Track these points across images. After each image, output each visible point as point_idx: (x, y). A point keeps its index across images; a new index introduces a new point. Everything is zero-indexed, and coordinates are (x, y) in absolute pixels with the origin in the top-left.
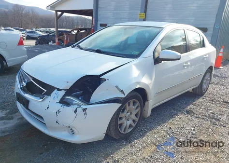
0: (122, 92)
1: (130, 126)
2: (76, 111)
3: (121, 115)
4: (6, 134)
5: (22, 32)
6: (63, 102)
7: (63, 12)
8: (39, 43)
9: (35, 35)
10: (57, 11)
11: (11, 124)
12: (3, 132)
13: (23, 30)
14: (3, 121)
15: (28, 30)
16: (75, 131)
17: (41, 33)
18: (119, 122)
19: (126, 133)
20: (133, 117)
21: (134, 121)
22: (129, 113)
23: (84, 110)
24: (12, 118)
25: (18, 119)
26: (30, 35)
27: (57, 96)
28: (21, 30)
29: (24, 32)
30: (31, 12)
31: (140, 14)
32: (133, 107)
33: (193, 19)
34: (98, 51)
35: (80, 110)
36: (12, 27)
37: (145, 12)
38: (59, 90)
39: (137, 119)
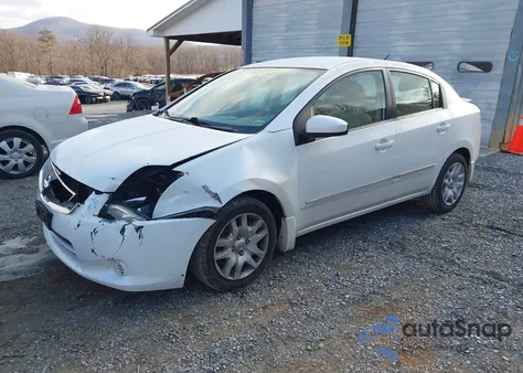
0: (216, 197)
1: (246, 266)
2: (123, 231)
3: (220, 242)
4: (19, 277)
5: (103, 86)
6: (105, 215)
7: (181, 39)
8: (135, 108)
9: (129, 90)
10: (168, 38)
11: (31, 260)
12: (15, 274)
13: (107, 81)
14: (20, 256)
15: (118, 81)
16: (124, 267)
17: (142, 87)
18: (218, 256)
19: (236, 278)
20: (253, 248)
21: (255, 257)
22: (242, 240)
23: (139, 229)
24: (37, 251)
25: (47, 253)
26: (119, 90)
27: (94, 203)
28: (103, 82)
29: (108, 85)
30: (125, 40)
31: (340, 38)
32: (250, 229)
33: (460, 41)
34: (194, 121)
35: (130, 229)
36: (85, 76)
37: (352, 32)
38: (98, 193)
39: (262, 253)
